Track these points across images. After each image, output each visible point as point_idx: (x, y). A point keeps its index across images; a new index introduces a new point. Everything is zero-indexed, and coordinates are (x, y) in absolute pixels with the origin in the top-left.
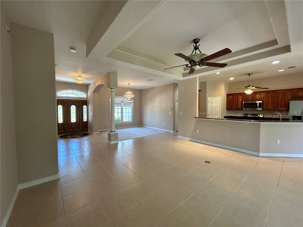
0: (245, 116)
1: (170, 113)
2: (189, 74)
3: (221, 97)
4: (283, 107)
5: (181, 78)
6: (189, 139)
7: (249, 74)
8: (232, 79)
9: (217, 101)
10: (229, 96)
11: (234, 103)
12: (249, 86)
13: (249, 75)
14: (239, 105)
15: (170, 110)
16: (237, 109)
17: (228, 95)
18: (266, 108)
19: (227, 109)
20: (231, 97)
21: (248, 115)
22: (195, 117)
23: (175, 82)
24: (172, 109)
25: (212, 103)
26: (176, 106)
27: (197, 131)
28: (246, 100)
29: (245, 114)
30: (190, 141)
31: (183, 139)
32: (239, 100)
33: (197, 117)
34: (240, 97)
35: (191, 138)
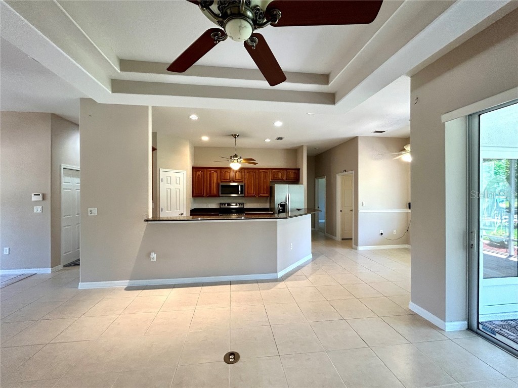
0: (221, 206)
1: (38, 209)
3: (185, 172)
4: (265, 193)
6: (126, 283)
7: (235, 136)
8: (205, 139)
10: (196, 171)
11: (205, 184)
12: (236, 156)
13: (235, 138)
14: (213, 187)
15: (34, 198)
16: (211, 195)
17: (195, 169)
18: (248, 194)
19: (193, 196)
20: (199, 173)
21: (225, 205)
22: (146, 219)
24: (49, 196)
25: (169, 182)
26: (63, 187)
27: (153, 255)
28: (223, 180)
29: (221, 203)
30: (129, 289)
31: (102, 291)
32: (213, 180)
33: (150, 217)
34: (215, 174)
35: (130, 280)
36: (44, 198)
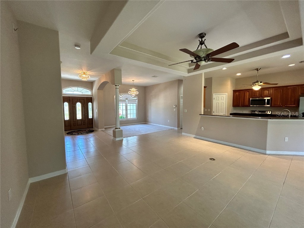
0: (252, 113)
1: (175, 110)
2: (194, 70)
3: (227, 94)
4: (293, 103)
5: (186, 74)
6: (194, 136)
7: (257, 70)
8: (239, 74)
9: (223, 98)
10: (235, 93)
11: (241, 99)
12: (257, 82)
13: (258, 70)
15: (174, 106)
16: (244, 106)
17: (235, 91)
18: (274, 105)
19: (233, 106)
20: (237, 93)
21: (255, 112)
22: (200, 114)
23: (180, 79)
24: (177, 106)
25: (218, 99)
26: (181, 103)
27: (202, 128)
28: (253, 97)
29: (252, 111)
30: (195, 138)
31: (188, 136)
32: (246, 97)
33: (202, 114)
34: (248, 93)
35: (195, 135)
36: (176, 106)
